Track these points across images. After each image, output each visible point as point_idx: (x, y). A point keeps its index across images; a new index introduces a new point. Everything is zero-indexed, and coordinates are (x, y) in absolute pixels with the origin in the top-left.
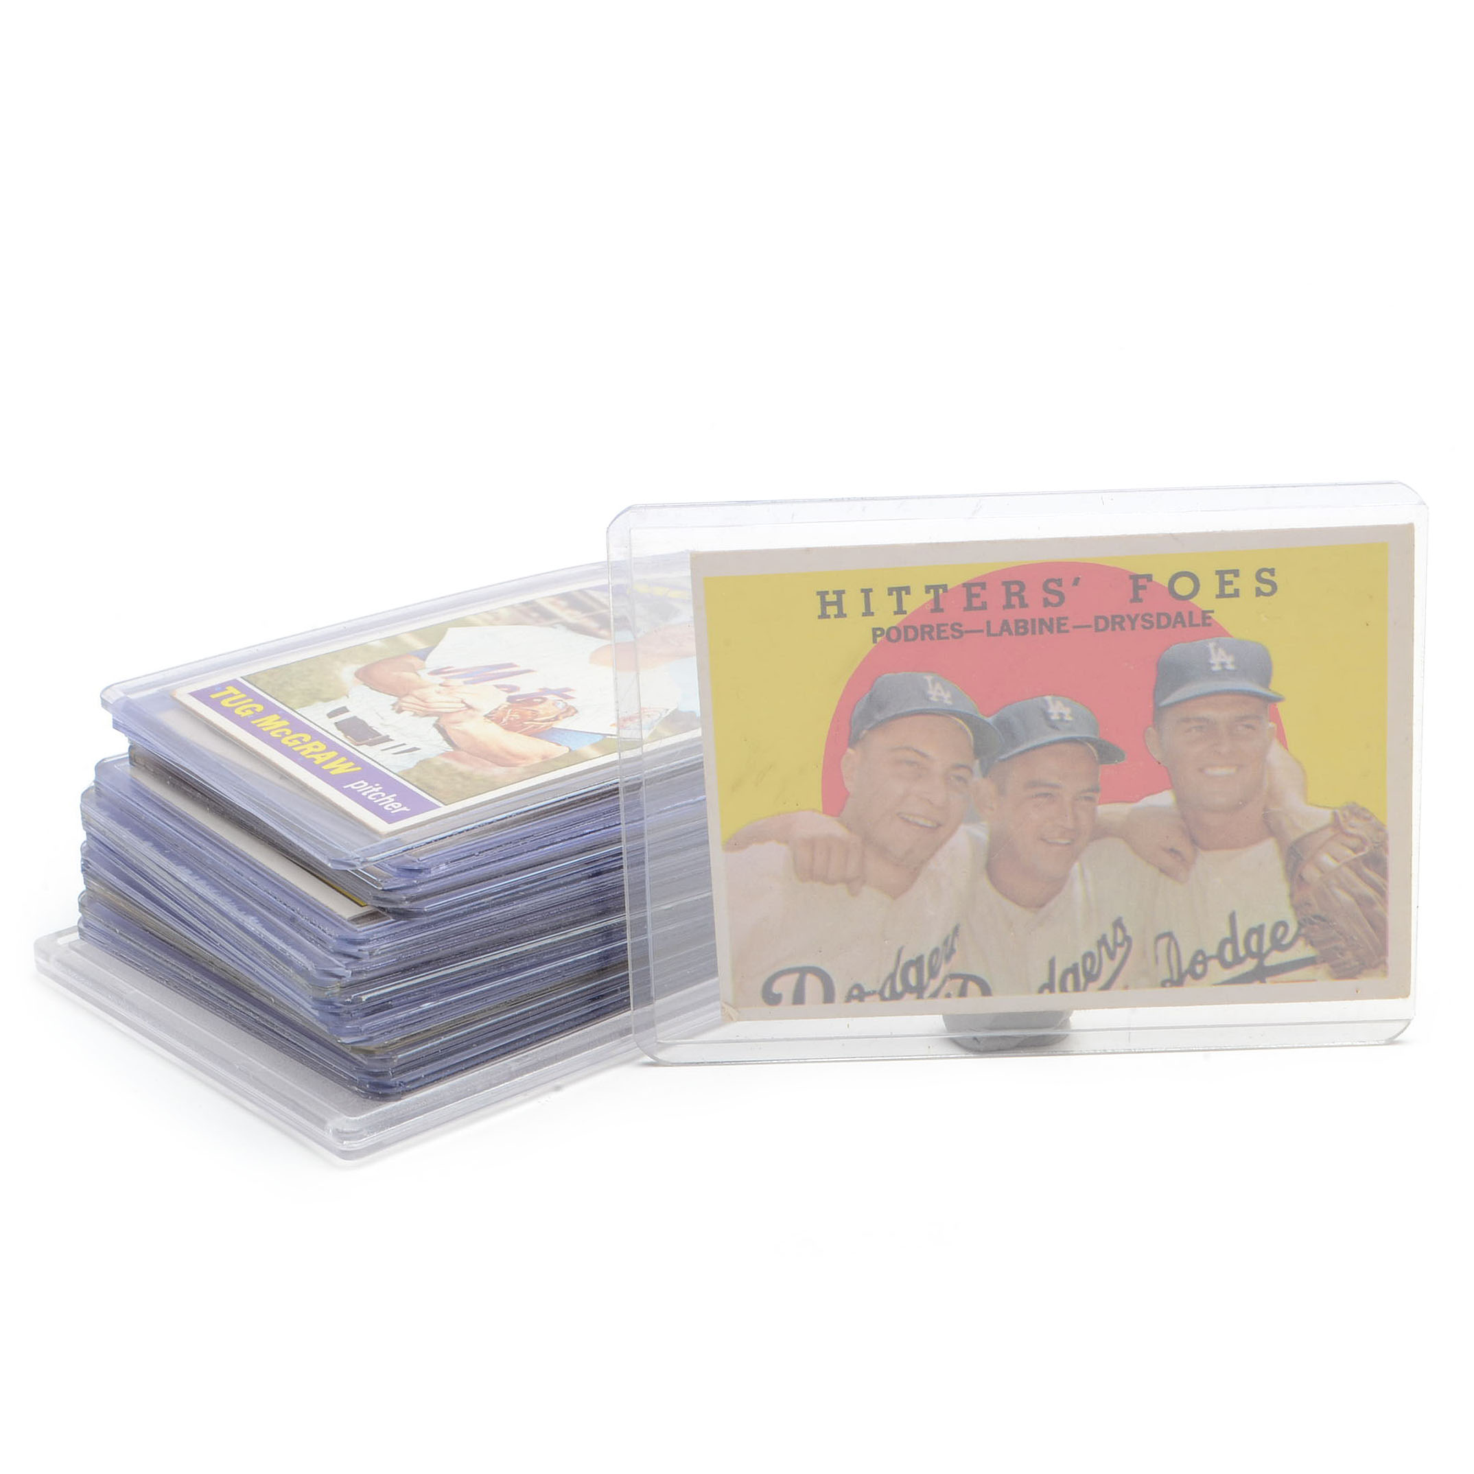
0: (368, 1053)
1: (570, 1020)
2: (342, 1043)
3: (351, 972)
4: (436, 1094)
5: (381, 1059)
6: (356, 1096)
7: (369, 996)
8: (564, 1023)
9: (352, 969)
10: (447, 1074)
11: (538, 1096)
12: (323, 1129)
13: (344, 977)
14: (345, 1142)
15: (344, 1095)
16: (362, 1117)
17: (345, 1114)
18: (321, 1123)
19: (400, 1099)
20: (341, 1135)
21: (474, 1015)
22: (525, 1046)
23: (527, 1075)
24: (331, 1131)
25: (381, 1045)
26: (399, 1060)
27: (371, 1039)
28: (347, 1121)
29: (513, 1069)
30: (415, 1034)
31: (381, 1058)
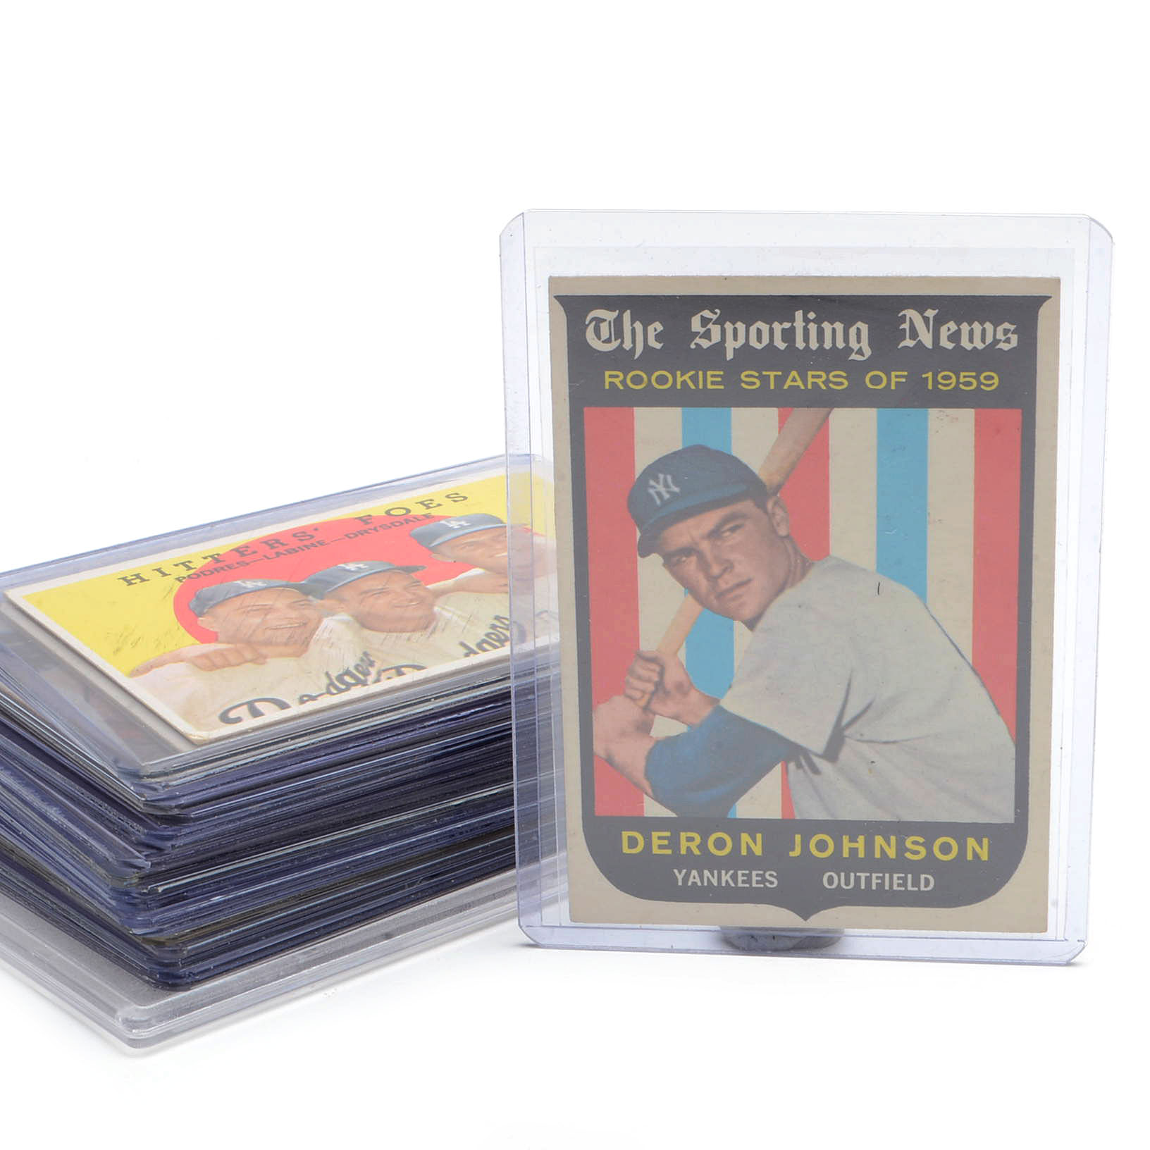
0: (159, 944)
1: (359, 914)
2: (134, 935)
3: (150, 863)
4: (225, 985)
5: (172, 951)
6: (146, 985)
7: (166, 887)
8: (352, 917)
9: (151, 861)
10: (235, 965)
11: (322, 988)
12: (113, 1017)
13: (143, 868)
14: (134, 1031)
15: (137, 985)
16: (152, 1006)
17: (136, 1003)
18: (112, 1011)
19: (189, 989)
20: (131, 1024)
21: (263, 908)
22: (313, 939)
23: (314, 968)
24: (120, 1020)
25: (172, 937)
26: (189, 951)
27: (161, 931)
28: (137, 1010)
29: (300, 962)
30: (205, 927)
31: (171, 949)
